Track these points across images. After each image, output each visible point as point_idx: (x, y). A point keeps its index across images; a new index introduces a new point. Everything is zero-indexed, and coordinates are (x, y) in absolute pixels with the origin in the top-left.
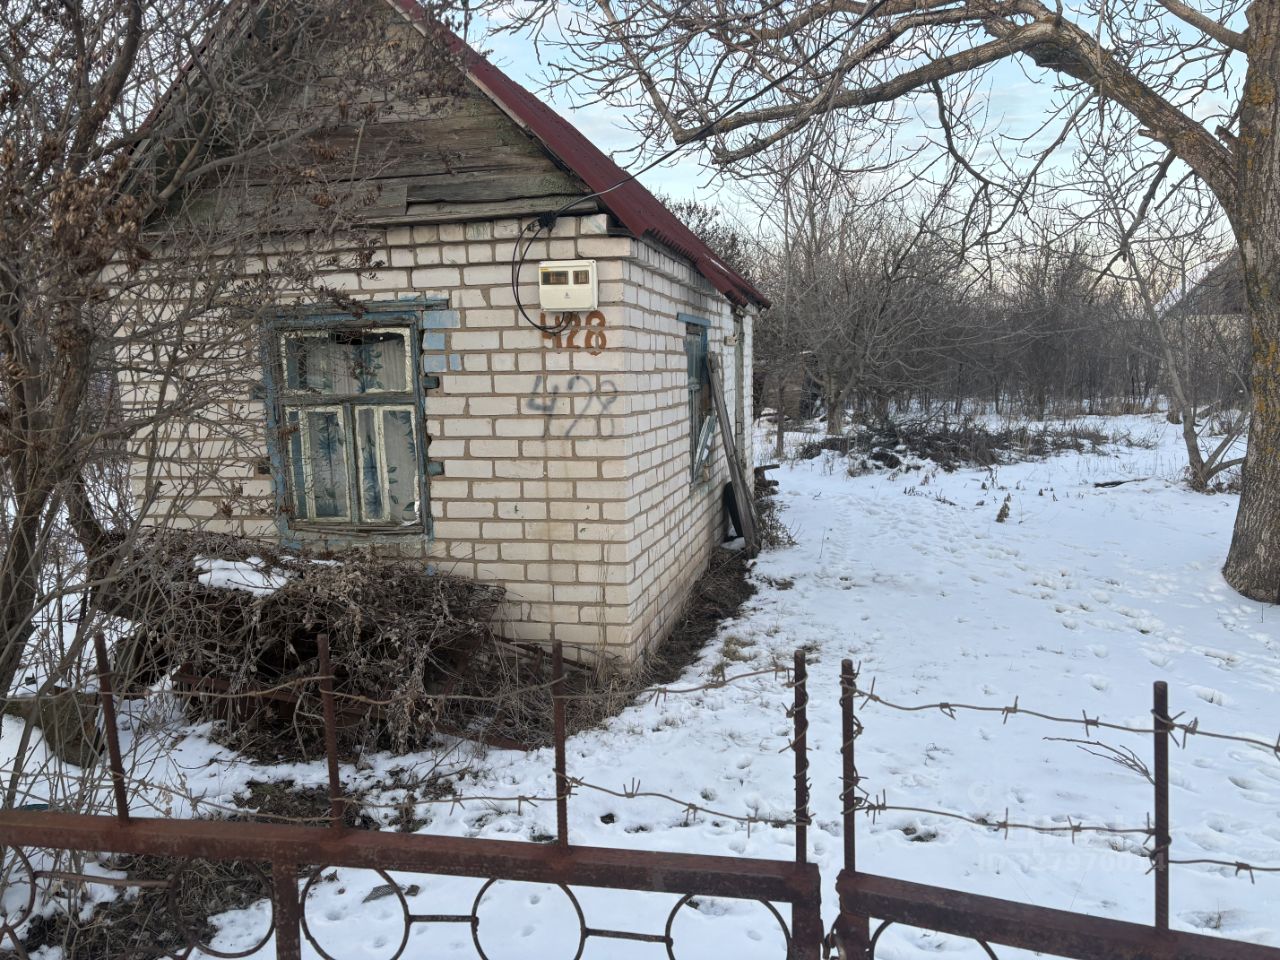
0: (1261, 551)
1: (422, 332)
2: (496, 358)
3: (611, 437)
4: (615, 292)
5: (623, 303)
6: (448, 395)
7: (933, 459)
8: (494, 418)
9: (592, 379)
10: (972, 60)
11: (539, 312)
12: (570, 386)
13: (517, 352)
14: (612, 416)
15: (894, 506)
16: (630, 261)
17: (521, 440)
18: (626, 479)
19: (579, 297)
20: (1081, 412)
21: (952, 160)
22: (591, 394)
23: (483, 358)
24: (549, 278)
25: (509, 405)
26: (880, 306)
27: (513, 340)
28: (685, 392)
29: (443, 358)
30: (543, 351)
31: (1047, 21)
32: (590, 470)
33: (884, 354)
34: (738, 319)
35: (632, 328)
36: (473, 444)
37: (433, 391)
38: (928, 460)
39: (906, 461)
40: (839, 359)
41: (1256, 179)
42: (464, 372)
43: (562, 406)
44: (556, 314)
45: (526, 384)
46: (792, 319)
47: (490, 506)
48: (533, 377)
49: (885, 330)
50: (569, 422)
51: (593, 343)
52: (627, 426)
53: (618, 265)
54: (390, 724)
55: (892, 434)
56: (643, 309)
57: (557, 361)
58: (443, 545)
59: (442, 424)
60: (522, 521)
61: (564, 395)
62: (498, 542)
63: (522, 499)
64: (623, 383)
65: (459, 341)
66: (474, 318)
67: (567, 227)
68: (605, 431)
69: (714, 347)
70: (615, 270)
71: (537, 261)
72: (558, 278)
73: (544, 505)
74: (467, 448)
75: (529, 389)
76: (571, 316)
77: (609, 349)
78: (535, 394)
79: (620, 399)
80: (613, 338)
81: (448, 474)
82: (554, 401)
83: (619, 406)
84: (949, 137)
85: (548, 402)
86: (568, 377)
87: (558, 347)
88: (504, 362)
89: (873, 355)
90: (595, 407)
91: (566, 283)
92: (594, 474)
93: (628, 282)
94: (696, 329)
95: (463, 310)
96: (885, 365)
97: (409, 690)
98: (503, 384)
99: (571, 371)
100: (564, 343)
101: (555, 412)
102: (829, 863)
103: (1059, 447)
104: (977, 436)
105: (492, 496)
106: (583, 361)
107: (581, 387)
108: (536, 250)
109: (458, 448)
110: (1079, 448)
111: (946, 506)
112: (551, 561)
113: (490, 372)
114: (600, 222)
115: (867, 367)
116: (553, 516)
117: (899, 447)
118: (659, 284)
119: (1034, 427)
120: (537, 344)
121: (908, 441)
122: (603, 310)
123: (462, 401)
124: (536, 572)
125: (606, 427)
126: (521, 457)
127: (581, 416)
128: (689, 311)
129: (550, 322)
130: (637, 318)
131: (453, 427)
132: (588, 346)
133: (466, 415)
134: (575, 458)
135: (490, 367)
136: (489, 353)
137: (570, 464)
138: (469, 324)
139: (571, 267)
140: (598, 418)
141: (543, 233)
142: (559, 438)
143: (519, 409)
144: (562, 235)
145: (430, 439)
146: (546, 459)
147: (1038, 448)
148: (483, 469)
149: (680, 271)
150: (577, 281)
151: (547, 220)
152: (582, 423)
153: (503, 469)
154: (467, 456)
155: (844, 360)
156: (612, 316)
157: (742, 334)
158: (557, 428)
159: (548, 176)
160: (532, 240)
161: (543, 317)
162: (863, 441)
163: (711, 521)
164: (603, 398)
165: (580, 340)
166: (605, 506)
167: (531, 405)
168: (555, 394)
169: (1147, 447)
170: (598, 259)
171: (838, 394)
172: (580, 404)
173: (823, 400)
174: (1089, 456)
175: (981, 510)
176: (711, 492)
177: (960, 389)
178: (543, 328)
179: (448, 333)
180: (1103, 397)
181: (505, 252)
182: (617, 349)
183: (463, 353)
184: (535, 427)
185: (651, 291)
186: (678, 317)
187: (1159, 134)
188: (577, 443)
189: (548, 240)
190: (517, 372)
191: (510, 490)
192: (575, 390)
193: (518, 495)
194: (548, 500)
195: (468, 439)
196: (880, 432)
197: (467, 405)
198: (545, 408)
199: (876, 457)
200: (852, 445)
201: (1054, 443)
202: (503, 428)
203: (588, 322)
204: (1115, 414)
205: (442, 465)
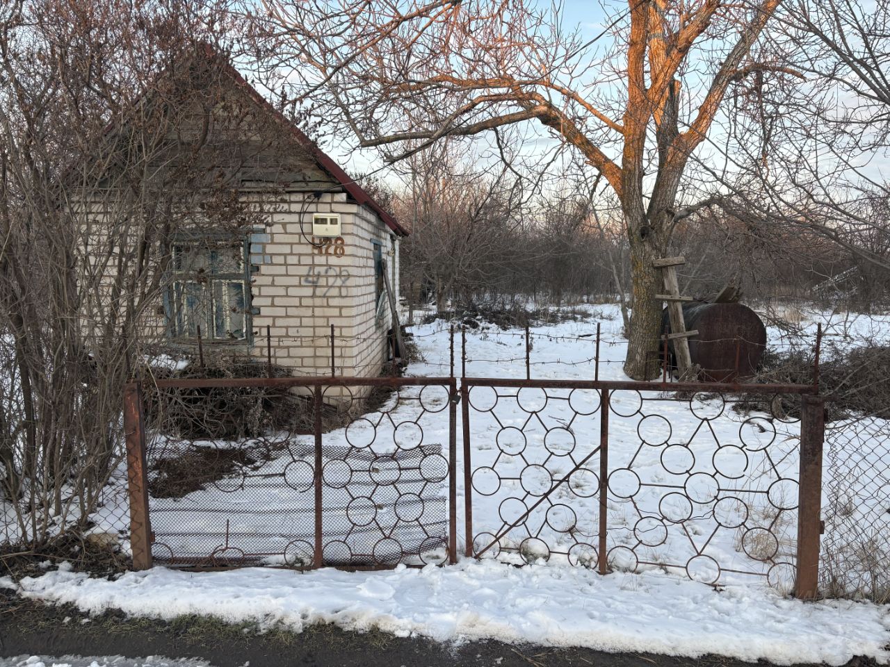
0: (638, 358)
1: (250, 244)
2: (289, 258)
3: (346, 296)
4: (349, 229)
5: (352, 234)
6: (263, 275)
7: (497, 324)
8: (287, 287)
9: (338, 269)
10: (512, 119)
11: (311, 236)
12: (326, 272)
13: (300, 255)
14: (347, 287)
15: (475, 345)
16: (356, 214)
17: (301, 298)
18: (353, 317)
19: (333, 231)
20: (582, 302)
21: (503, 165)
22: (337, 276)
23: (283, 257)
24: (317, 221)
25: (295, 281)
26: (467, 236)
27: (297, 249)
28: (374, 278)
29: (261, 257)
30: (313, 255)
31: (545, 105)
32: (336, 312)
33: (470, 265)
34: (393, 241)
35: (356, 246)
36: (276, 299)
37: (255, 273)
38: (494, 324)
39: (482, 325)
40: (443, 267)
41: (629, 190)
42: (272, 264)
43: (322, 281)
44: (320, 238)
45: (304, 271)
46: (417, 242)
47: (284, 330)
48: (308, 268)
49: (470, 251)
50: (326, 289)
51: (338, 252)
52: (354, 291)
53: (351, 216)
54: (249, 425)
55: (474, 310)
56: (360, 237)
57: (320, 260)
58: (259, 349)
59: (260, 289)
60: (301, 337)
61: (323, 276)
62: (288, 347)
63: (301, 326)
64: (353, 271)
65: (270, 249)
66: (277, 238)
67: (327, 198)
68: (343, 294)
69: (384, 256)
70: (349, 219)
71: (312, 213)
72: (323, 221)
73: (312, 329)
74: (273, 301)
75: (305, 273)
76: (327, 239)
77: (346, 255)
78: (308, 275)
79: (351, 279)
80: (348, 250)
81: (262, 314)
82: (318, 279)
83: (350, 282)
84: (502, 153)
85: (315, 279)
86: (325, 268)
87: (320, 253)
88: (292, 260)
89: (463, 265)
90: (339, 282)
91: (326, 223)
92: (338, 314)
93: (354, 224)
94: (378, 246)
95: (272, 234)
96: (470, 271)
97: (257, 411)
98: (292, 270)
99: (327, 265)
100: (324, 251)
101: (319, 284)
102: (458, 373)
103: (565, 318)
104: (521, 313)
105: (285, 325)
106: (333, 260)
107: (331, 272)
108: (312, 208)
109: (268, 301)
110: (575, 319)
111: (502, 345)
112: (315, 356)
113: (286, 264)
114: (343, 197)
115: (460, 273)
116: (316, 334)
117: (478, 317)
118: (365, 225)
119: (552, 309)
120: (310, 252)
121: (483, 314)
122: (343, 237)
123: (271, 278)
124: (307, 362)
125: (344, 292)
126: (301, 306)
127: (331, 287)
128: (375, 237)
129: (317, 241)
130: (357, 241)
131: (265, 291)
132: (336, 253)
133: (273, 285)
134: (328, 306)
135: (285, 262)
136: (285, 255)
137: (326, 309)
138: (275, 241)
139: (329, 216)
140: (340, 287)
141: (316, 200)
142: (320, 297)
143: (300, 283)
144: (324, 201)
145: (253, 297)
146: (314, 307)
147: (553, 319)
148: (281, 312)
149: (372, 218)
150: (331, 223)
151: (318, 194)
152: (332, 290)
153: (291, 311)
154: (273, 305)
155: (447, 268)
156: (347, 239)
157: (394, 249)
158: (319, 292)
159: (315, 172)
160: (310, 203)
161: (313, 239)
162: (459, 314)
163: (383, 348)
164: (343, 278)
165: (331, 250)
166: (343, 330)
167: (306, 281)
168: (319, 276)
169: (611, 320)
170: (341, 213)
171: (443, 288)
172: (331, 281)
173: (433, 293)
174: (579, 323)
175: (519, 347)
176: (383, 333)
177: (514, 287)
178: (313, 244)
179: (264, 245)
180: (595, 295)
181: (296, 207)
182: (350, 255)
183: (272, 255)
184: (309, 291)
185: (362, 228)
186: (371, 240)
187: (594, 164)
188: (330, 300)
189: (317, 203)
190: (299, 265)
191: (296, 322)
192: (329, 273)
193: (299, 324)
194: (314, 327)
195: (273, 297)
196: (467, 309)
197: (273, 280)
198: (313, 282)
199: (466, 322)
200: (453, 316)
201: (562, 317)
202: (292, 291)
203: (336, 242)
204: (600, 303)
205: (259, 310)
